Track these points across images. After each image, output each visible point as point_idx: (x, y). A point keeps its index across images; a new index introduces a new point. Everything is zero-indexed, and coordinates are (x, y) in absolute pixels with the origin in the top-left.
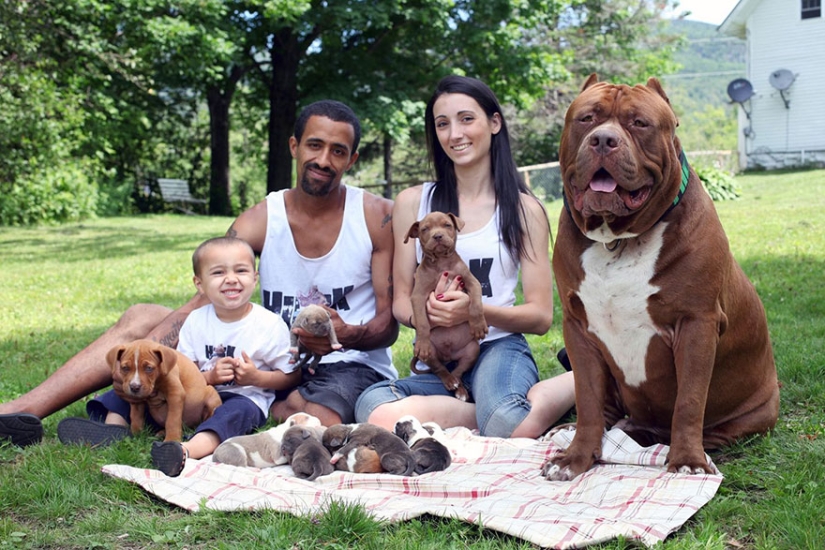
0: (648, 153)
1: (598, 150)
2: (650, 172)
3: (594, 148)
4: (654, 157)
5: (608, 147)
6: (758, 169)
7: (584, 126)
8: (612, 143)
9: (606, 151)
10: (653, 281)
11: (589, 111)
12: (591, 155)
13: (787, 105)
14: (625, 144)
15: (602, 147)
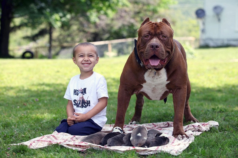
0: (167, 46)
1: (153, 50)
2: (168, 52)
3: (152, 49)
4: (169, 47)
5: (156, 48)
6: (206, 46)
7: (146, 40)
8: (157, 47)
9: (156, 50)
10: (167, 80)
11: (147, 34)
12: (151, 50)
13: (219, 20)
14: (161, 46)
15: (155, 48)
